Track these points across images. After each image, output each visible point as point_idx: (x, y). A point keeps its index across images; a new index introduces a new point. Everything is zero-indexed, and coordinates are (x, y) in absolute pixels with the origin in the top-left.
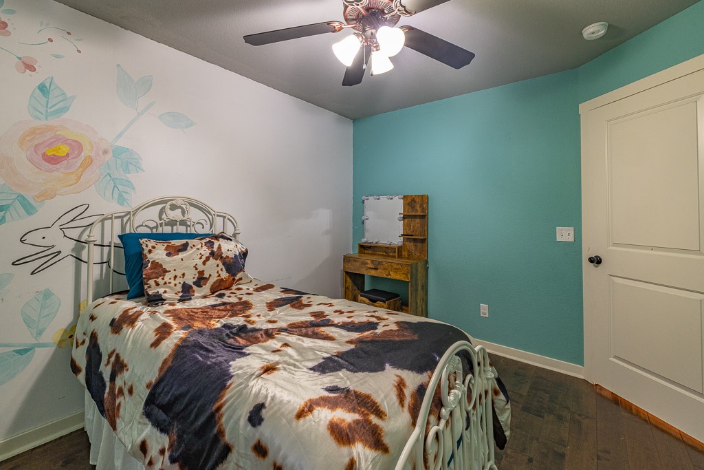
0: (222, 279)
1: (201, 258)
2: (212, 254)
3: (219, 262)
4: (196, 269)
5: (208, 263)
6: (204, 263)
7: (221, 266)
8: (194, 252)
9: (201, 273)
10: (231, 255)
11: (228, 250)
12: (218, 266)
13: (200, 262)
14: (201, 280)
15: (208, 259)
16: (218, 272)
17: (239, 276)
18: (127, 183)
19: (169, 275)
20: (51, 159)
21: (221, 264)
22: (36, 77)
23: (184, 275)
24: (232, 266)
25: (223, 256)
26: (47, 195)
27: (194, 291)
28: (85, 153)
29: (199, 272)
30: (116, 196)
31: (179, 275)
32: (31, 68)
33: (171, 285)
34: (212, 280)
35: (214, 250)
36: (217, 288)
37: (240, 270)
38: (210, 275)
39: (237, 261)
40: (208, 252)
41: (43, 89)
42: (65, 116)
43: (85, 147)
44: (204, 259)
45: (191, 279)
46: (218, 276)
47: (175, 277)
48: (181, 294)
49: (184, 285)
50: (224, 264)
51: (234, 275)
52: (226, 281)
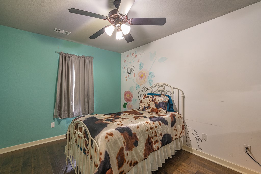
2: (152, 100)
3: (154, 103)
5: (151, 103)
6: (150, 102)
8: (148, 99)
9: (149, 105)
10: (158, 102)
11: (158, 100)
12: (153, 104)
13: (149, 102)
14: (149, 107)
15: (151, 101)
17: (159, 109)
18: (152, 81)
19: (142, 103)
20: (141, 78)
21: (154, 104)
22: (139, 62)
23: (145, 104)
24: (158, 105)
25: (156, 101)
26: (141, 85)
27: (146, 109)
28: (145, 75)
29: (148, 105)
30: (150, 84)
31: (144, 104)
32: (139, 61)
33: (142, 106)
34: (151, 108)
35: (154, 99)
36: (152, 111)
37: (160, 108)
38: (151, 106)
39: (160, 104)
40: (152, 99)
41: (140, 64)
42: (143, 68)
43: (145, 74)
44: (150, 101)
45: (146, 106)
46: (153, 107)
47: (143, 104)
48: (143, 109)
49: (144, 107)
50: (155, 104)
51: (158, 109)
52: (155, 110)
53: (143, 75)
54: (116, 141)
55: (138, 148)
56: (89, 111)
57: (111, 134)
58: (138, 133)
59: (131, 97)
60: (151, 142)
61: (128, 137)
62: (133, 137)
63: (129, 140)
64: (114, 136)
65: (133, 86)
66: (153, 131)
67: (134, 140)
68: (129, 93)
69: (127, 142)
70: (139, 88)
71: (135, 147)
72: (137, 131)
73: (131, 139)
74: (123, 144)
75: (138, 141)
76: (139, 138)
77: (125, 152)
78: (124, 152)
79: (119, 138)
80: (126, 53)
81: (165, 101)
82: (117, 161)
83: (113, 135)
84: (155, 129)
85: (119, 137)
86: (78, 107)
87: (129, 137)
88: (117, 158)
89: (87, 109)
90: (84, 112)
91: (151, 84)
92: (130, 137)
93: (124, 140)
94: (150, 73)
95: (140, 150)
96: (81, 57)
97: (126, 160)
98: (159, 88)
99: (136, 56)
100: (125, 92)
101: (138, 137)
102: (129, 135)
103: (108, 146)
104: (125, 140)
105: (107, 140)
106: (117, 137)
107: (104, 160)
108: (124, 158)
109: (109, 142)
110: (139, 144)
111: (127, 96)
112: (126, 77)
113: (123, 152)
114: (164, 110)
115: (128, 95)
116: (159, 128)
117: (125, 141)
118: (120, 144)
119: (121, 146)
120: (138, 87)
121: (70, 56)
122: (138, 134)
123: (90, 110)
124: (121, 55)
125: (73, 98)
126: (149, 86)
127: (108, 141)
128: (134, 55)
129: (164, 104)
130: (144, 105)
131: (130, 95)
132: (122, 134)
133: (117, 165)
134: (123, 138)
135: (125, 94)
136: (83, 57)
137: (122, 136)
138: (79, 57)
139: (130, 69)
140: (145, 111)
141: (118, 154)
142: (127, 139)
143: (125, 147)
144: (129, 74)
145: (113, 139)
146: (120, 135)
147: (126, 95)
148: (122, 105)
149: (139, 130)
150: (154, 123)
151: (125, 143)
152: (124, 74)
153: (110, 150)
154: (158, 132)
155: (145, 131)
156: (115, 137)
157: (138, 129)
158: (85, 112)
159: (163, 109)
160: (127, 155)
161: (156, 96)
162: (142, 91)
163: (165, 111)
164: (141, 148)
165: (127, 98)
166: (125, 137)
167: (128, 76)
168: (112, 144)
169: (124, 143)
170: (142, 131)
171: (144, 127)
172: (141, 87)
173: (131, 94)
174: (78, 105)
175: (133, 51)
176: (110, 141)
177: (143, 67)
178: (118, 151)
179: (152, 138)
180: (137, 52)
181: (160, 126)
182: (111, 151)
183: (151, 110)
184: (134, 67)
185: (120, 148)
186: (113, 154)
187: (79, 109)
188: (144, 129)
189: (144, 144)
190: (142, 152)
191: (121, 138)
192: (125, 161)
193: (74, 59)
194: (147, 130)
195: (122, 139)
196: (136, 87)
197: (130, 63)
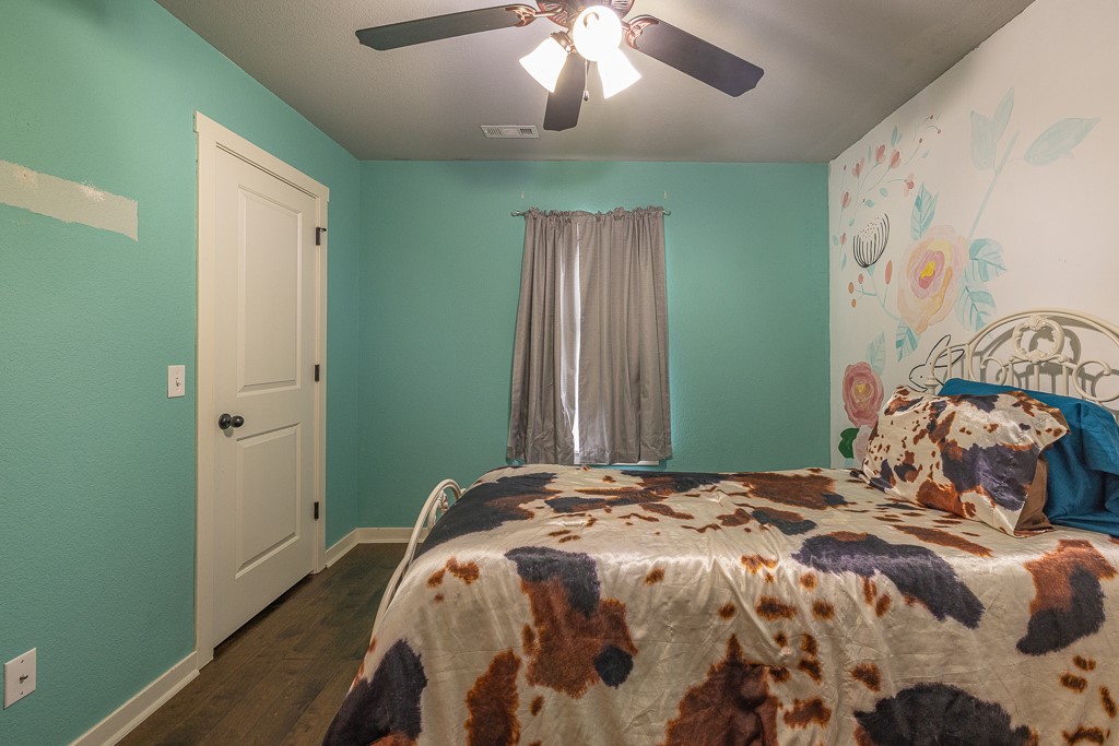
0: (934, 485)
1: (915, 430)
2: (932, 427)
3: (936, 447)
4: (904, 446)
5: (921, 442)
6: (916, 440)
7: (938, 458)
8: (910, 415)
9: (910, 455)
10: (965, 443)
11: (963, 430)
12: (934, 454)
13: (911, 435)
14: (907, 469)
15: (922, 435)
16: (931, 467)
17: (967, 497)
18: (986, 297)
19: (877, 441)
20: (925, 283)
21: (938, 454)
22: (915, 192)
23: (888, 447)
24: (961, 467)
25: (949, 438)
26: (922, 327)
27: (894, 483)
28: (948, 263)
29: (907, 453)
30: (974, 319)
31: (884, 447)
32: (911, 185)
33: (873, 456)
34: (922, 477)
35: (939, 421)
36: (928, 498)
37: (972, 485)
38: (921, 468)
39: (974, 460)
40: (928, 421)
41: (918, 203)
42: (932, 224)
43: (947, 257)
44: (917, 432)
45: (895, 460)
46: (931, 476)
47: (880, 447)
48: (878, 476)
49: (885, 464)
50: (944, 455)
51: (959, 489)
52: (946, 494)
53: (932, 265)
54: (481, 611)
55: (620, 695)
56: (642, 446)
57: (469, 573)
58: (643, 608)
59: (873, 400)
60: (757, 693)
61: (559, 609)
62: (594, 621)
63: (565, 631)
64: (475, 584)
65: (882, 338)
66: (789, 634)
67: (599, 643)
68: (864, 375)
69: (545, 638)
70: (914, 345)
71: (601, 681)
72: (633, 597)
73: (582, 629)
74: (520, 641)
75: (629, 657)
76: (644, 639)
77: (525, 691)
78: (517, 682)
79: (501, 603)
80: (849, 157)
81: (1016, 440)
82: (468, 716)
83: (476, 576)
84: (803, 621)
85: (503, 598)
86: (597, 428)
87: (569, 616)
88: (473, 701)
89: (632, 441)
90: (623, 452)
91: (979, 319)
92: (579, 617)
93: (530, 620)
94: (977, 246)
95: (638, 712)
96: (608, 218)
97: (522, 735)
98: (1033, 346)
99: (896, 159)
100: (847, 370)
101: (637, 633)
102: (575, 606)
103: (431, 621)
104: (538, 622)
105: (433, 592)
106: (489, 594)
107: (369, 681)
108: (514, 717)
109: (440, 604)
110: (634, 673)
111: (856, 390)
112: (851, 288)
113: (512, 681)
114: (998, 509)
115: (861, 387)
116: (859, 622)
117: (535, 630)
118: (498, 633)
119: (501, 647)
120: (907, 344)
121: (564, 219)
122: (640, 616)
123: (646, 446)
124: (826, 173)
125: (574, 386)
126: (963, 334)
127: (439, 598)
128: (888, 154)
129: (1006, 462)
130: (882, 454)
131: (868, 386)
132: (525, 588)
133: (466, 733)
134: (529, 608)
135: (849, 382)
136: (617, 215)
137: (527, 595)
138: (598, 220)
139: (867, 239)
140: (882, 490)
141: (479, 680)
142: (553, 621)
143: (526, 661)
144: (864, 271)
145: (467, 599)
146: (513, 588)
147: (851, 384)
148: (836, 440)
149: (652, 594)
150: (808, 581)
151: (537, 641)
152: (842, 270)
153: (439, 644)
154: (838, 651)
155: (705, 612)
156: (480, 591)
157: (647, 588)
158: (625, 448)
159: (992, 497)
160: (537, 706)
161: (957, 401)
162: (929, 367)
163: (1007, 518)
164: (646, 703)
165: (857, 401)
166: (542, 610)
167: (861, 278)
168: (454, 622)
169: (528, 635)
170: (681, 606)
171: (705, 588)
172: (927, 340)
173: (874, 384)
174: (598, 417)
175: (879, 134)
176: (446, 600)
177: (933, 213)
178: (483, 669)
179: (780, 675)
180: (900, 137)
181: (868, 611)
182: (441, 653)
183: (919, 494)
184: (886, 224)
185: (496, 654)
186: (447, 669)
187: (602, 434)
188: (703, 597)
189: (682, 693)
190: (651, 734)
191: (516, 608)
192: (514, 736)
193: (578, 230)
194: (727, 612)
195: (523, 610)
196: (899, 344)
197: (869, 204)
